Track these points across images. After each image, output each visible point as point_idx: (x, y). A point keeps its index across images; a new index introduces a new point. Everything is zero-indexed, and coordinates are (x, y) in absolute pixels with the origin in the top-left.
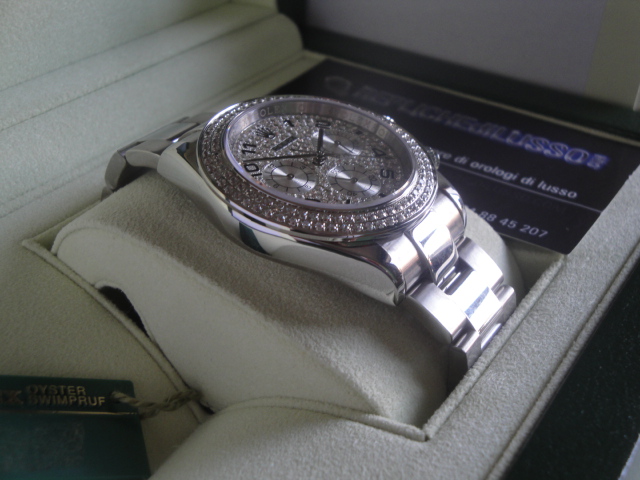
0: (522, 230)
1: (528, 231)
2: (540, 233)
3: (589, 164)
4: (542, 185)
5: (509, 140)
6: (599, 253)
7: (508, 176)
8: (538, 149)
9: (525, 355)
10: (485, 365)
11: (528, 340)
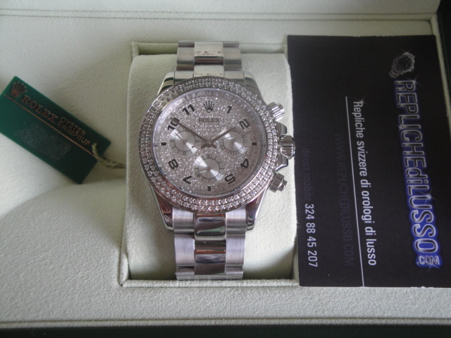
0: (309, 252)
1: (311, 255)
2: (314, 263)
3: (420, 257)
4: (370, 242)
5: (414, 198)
6: (319, 300)
7: (367, 218)
8: (417, 220)
9: (202, 300)
10: (184, 285)
11: (215, 296)
